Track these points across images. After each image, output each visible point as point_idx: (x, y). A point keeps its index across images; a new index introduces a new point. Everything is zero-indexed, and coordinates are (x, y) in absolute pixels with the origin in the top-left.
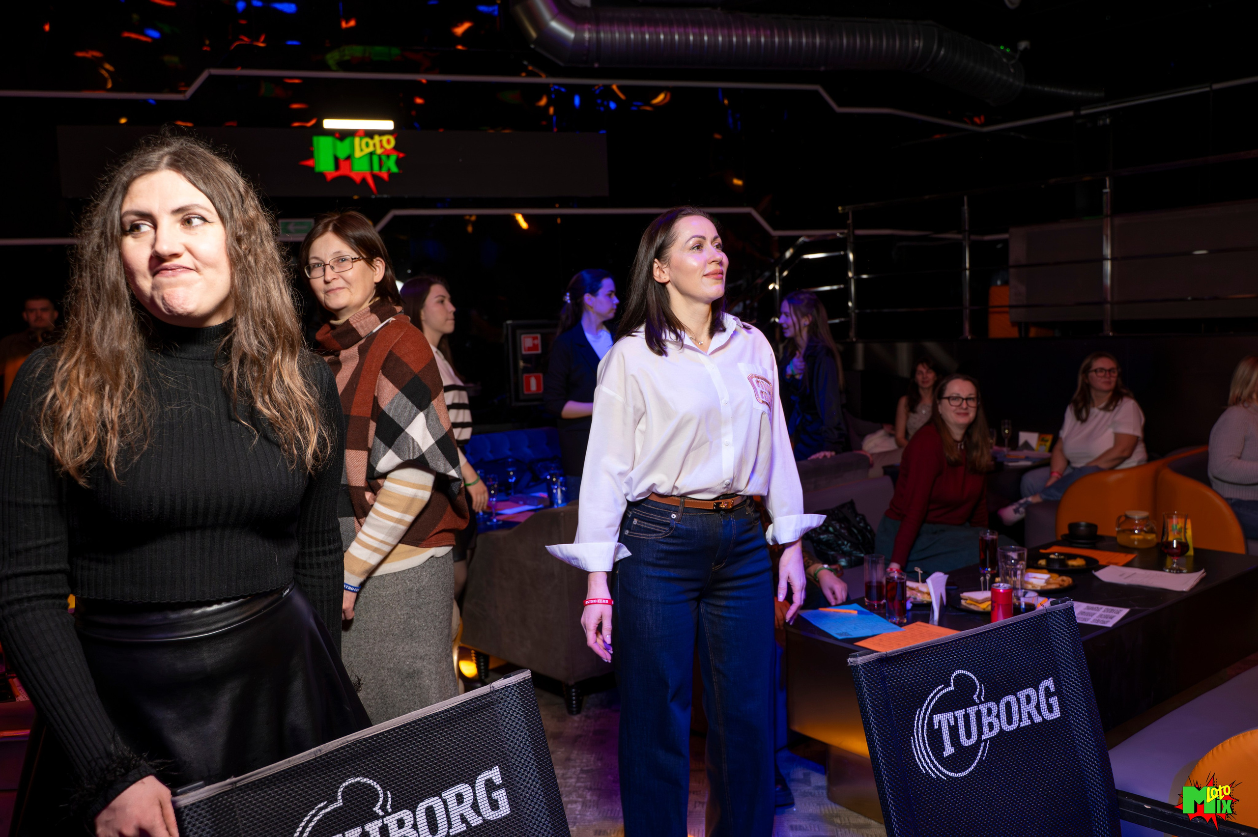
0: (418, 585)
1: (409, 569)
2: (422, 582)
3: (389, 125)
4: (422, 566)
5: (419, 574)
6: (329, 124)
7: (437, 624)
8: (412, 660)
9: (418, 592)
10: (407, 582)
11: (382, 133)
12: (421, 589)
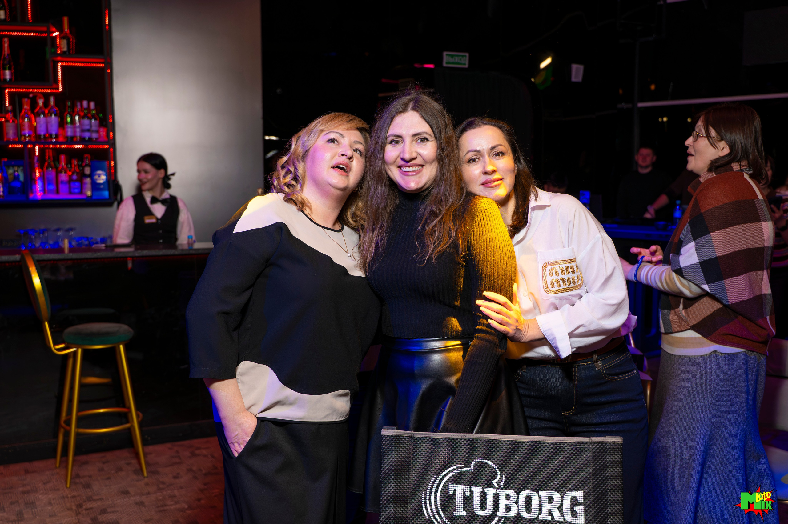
0: (702, 369)
1: (698, 356)
2: (705, 368)
4: (707, 356)
5: (704, 362)
7: (714, 401)
8: (690, 420)
9: (702, 374)
10: (695, 364)
12: (704, 372)
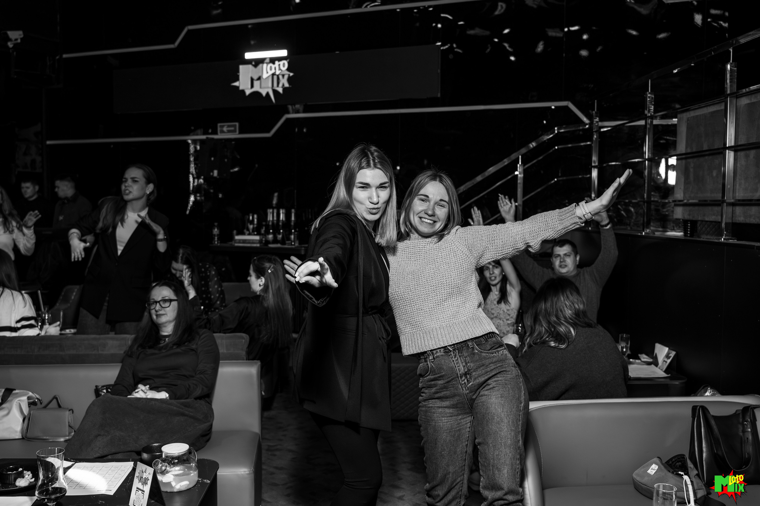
3: (284, 53)
6: (249, 56)
11: (280, 59)
